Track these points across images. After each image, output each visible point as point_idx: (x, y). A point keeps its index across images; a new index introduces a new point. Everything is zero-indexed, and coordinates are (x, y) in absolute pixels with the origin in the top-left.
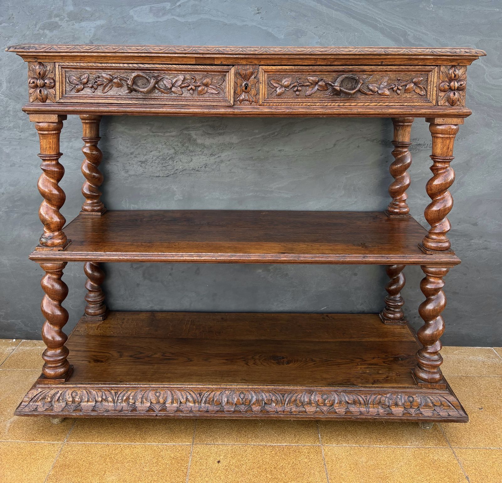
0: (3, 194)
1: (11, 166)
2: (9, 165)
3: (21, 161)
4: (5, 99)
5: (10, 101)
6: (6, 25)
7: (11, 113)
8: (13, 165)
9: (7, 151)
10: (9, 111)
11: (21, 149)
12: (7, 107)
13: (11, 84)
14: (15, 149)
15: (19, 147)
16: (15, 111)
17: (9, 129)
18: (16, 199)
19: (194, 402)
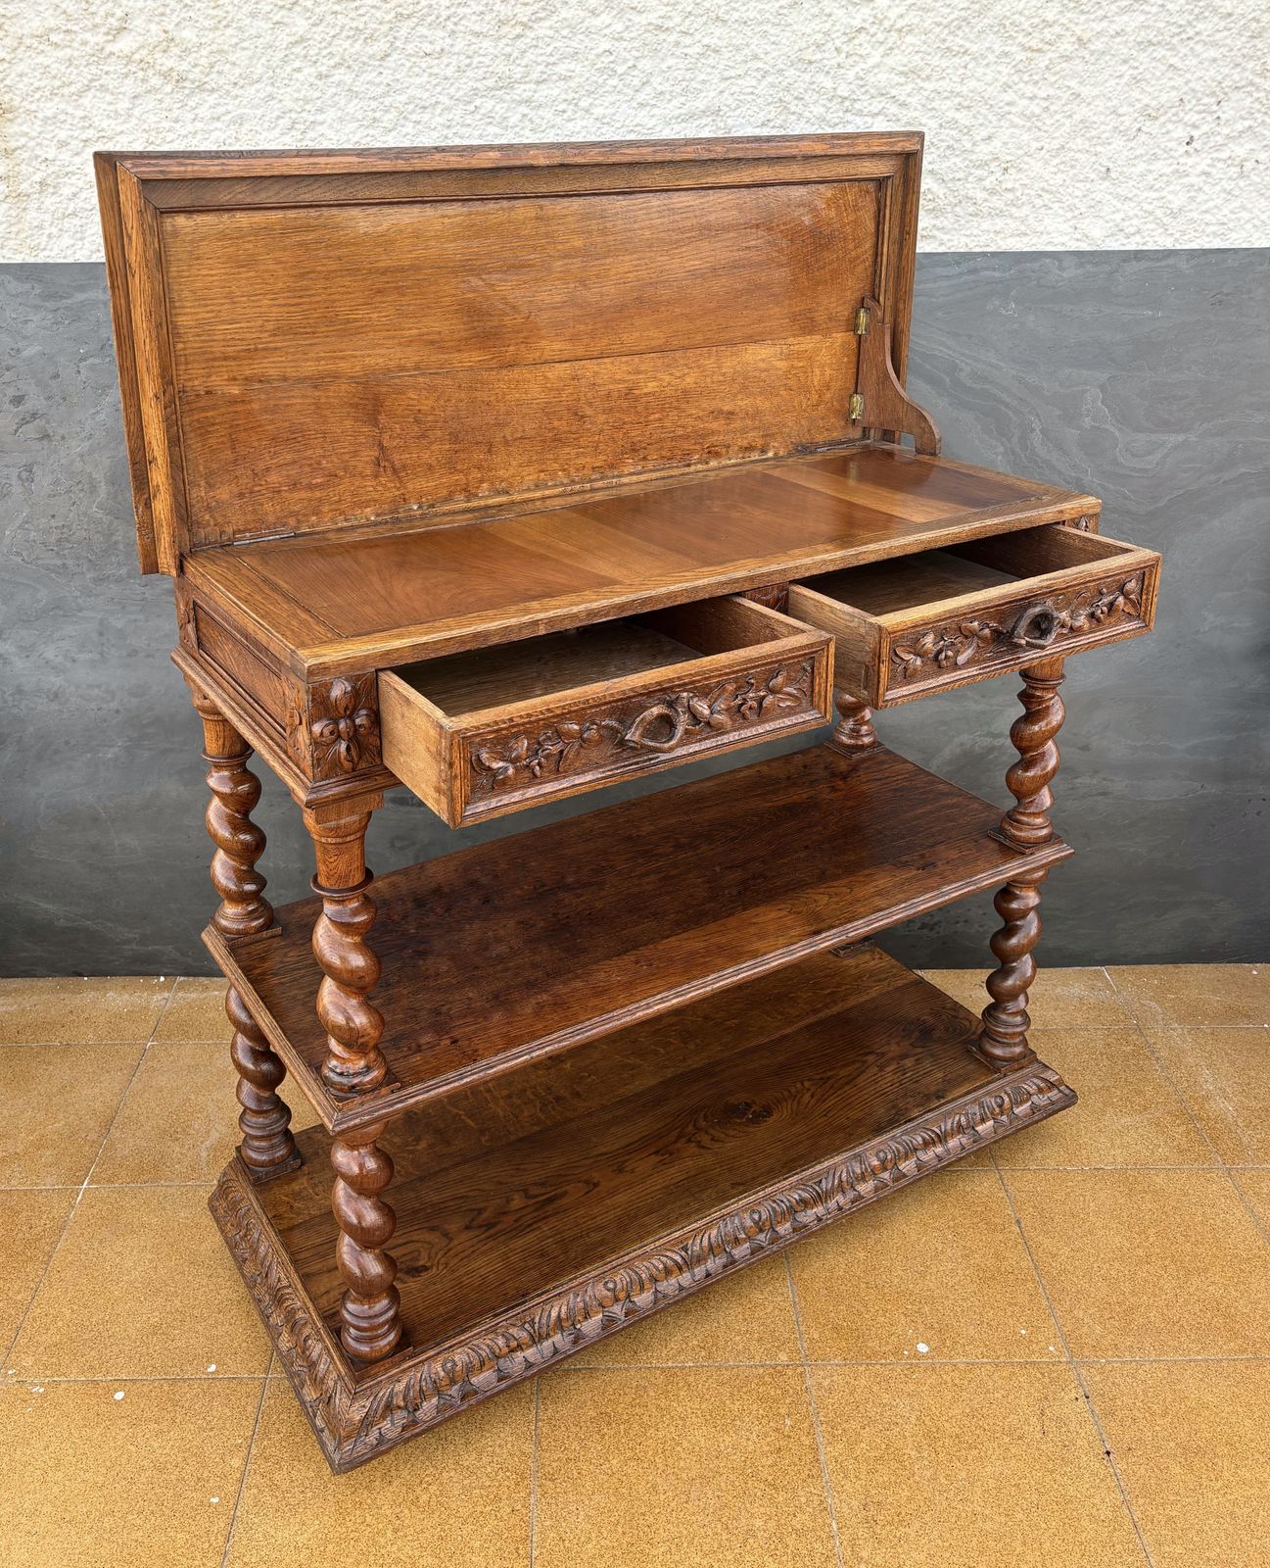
0: (118, 711)
1: (129, 655)
2: (125, 653)
3: (149, 645)
4: (106, 519)
5: (116, 523)
6: (97, 361)
7: (121, 547)
8: (133, 653)
9: (119, 625)
10: (116, 543)
11: (147, 621)
12: (112, 534)
13: (116, 487)
14: (136, 620)
15: (141, 617)
16: (128, 544)
17: (119, 580)
18: (144, 722)
19: (680, 1269)
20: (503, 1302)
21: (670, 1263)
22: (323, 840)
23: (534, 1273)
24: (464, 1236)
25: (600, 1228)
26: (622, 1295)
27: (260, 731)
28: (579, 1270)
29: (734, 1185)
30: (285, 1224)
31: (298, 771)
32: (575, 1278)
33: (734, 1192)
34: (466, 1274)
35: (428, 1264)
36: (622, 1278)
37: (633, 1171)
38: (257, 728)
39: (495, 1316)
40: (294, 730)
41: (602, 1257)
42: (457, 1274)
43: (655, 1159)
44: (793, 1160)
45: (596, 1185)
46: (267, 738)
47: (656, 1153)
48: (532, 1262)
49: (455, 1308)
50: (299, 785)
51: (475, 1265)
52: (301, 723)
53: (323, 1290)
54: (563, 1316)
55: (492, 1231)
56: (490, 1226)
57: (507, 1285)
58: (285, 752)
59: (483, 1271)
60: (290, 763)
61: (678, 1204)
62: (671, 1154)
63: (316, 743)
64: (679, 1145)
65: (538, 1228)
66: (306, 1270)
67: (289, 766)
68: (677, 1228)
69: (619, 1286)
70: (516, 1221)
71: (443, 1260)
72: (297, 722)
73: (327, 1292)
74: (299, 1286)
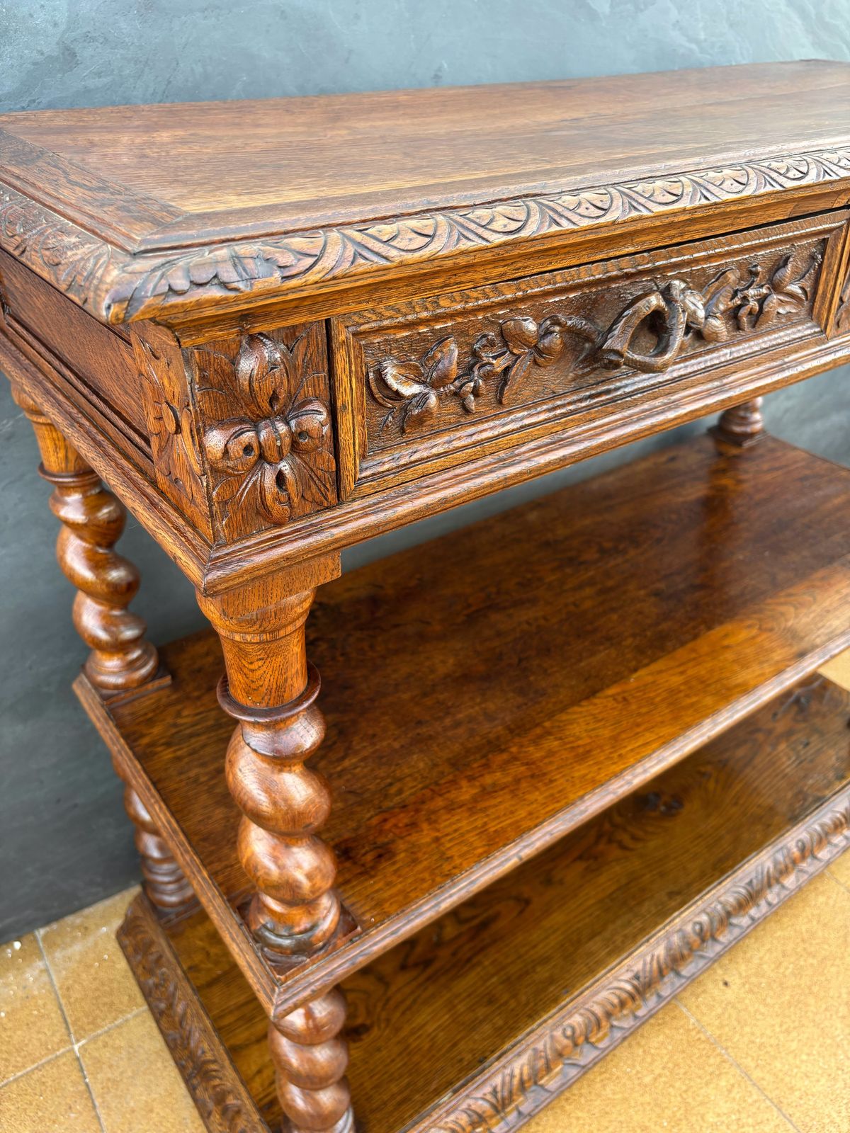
19: (633, 998)
20: (460, 1071)
21: (624, 995)
22: (237, 638)
23: (487, 1028)
24: (402, 979)
25: (545, 960)
26: (581, 1040)
27: (105, 443)
28: (534, 1021)
29: (671, 895)
30: (203, 979)
31: (181, 522)
32: (532, 1031)
33: (673, 904)
34: (412, 1033)
35: (368, 1022)
36: (577, 1020)
37: (561, 882)
38: (100, 438)
39: (455, 1092)
40: (167, 443)
41: (556, 1000)
42: (403, 1034)
43: (580, 866)
44: (721, 860)
45: (527, 902)
46: (117, 455)
47: (580, 858)
48: (481, 1012)
49: (408, 1085)
50: (186, 551)
51: (420, 1020)
52: (178, 429)
53: (254, 1068)
54: (525, 1077)
55: (430, 971)
56: (427, 963)
57: (461, 1046)
58: (153, 483)
59: (430, 1028)
60: (164, 505)
61: (619, 922)
62: (596, 858)
63: (215, 470)
64: (601, 847)
65: (479, 963)
66: (233, 1042)
67: (161, 511)
68: (625, 955)
69: (578, 1032)
70: (454, 954)
71: (384, 1015)
72: (171, 427)
73: (259, 1072)
74: (227, 1063)
